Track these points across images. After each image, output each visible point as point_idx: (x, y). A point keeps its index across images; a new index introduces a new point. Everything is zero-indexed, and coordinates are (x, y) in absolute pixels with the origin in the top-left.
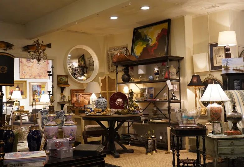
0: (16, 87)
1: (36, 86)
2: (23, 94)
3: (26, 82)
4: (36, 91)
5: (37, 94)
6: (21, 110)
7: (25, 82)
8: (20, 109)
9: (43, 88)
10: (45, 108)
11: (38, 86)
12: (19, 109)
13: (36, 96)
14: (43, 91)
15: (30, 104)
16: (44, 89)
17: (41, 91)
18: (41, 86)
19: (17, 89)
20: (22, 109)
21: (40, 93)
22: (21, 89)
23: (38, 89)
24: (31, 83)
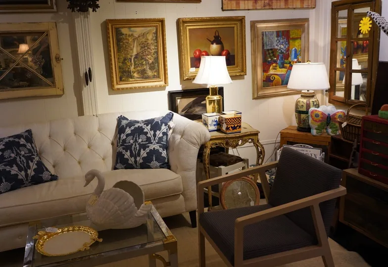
0: (212, 39)
1: (275, 34)
2: (234, 64)
3: (241, 20)
4: (273, 51)
5: (275, 62)
6: (231, 130)
7: (238, 23)
8: (227, 128)
9: (297, 39)
10: (304, 109)
11: (278, 34)
12: (224, 128)
13: (274, 69)
14: (296, 50)
15: (253, 94)
16: (297, 43)
17: (288, 50)
18: (288, 32)
19: (215, 47)
20: (234, 128)
21: (286, 56)
22: (226, 47)
23: (280, 46)
24: (260, 25)
